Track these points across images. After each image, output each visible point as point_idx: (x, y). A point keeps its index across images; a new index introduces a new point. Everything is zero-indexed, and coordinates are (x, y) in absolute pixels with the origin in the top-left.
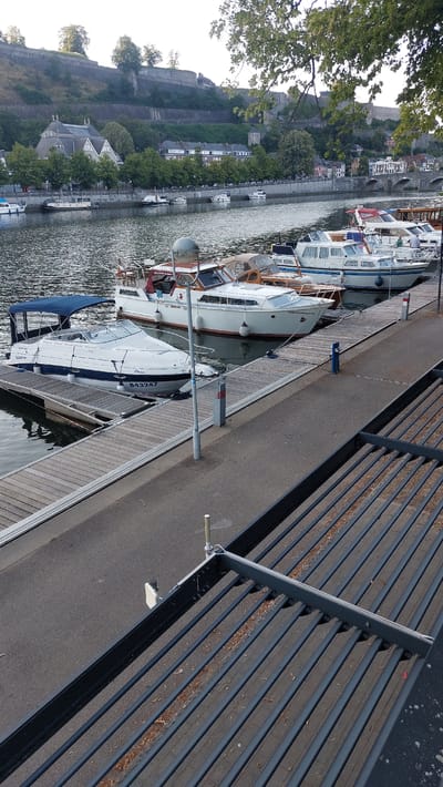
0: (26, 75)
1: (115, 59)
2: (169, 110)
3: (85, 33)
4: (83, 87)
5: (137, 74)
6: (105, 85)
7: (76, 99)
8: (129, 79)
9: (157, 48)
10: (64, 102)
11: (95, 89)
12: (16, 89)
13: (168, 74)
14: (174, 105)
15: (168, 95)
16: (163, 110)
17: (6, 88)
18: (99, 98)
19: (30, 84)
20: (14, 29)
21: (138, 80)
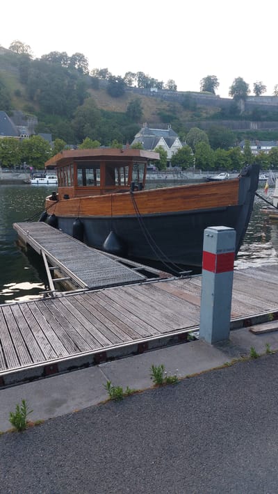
0: (168, 106)
1: (232, 93)
2: (265, 123)
3: (217, 79)
4: (204, 111)
5: (245, 101)
6: (220, 109)
7: (197, 118)
8: (238, 104)
9: (263, 84)
10: (189, 121)
11: (212, 112)
12: (159, 114)
13: (270, 100)
14: (270, 119)
15: (266, 113)
16: (260, 123)
17: (153, 114)
18: (214, 117)
19: (170, 111)
20: (171, 82)
21: (246, 105)
